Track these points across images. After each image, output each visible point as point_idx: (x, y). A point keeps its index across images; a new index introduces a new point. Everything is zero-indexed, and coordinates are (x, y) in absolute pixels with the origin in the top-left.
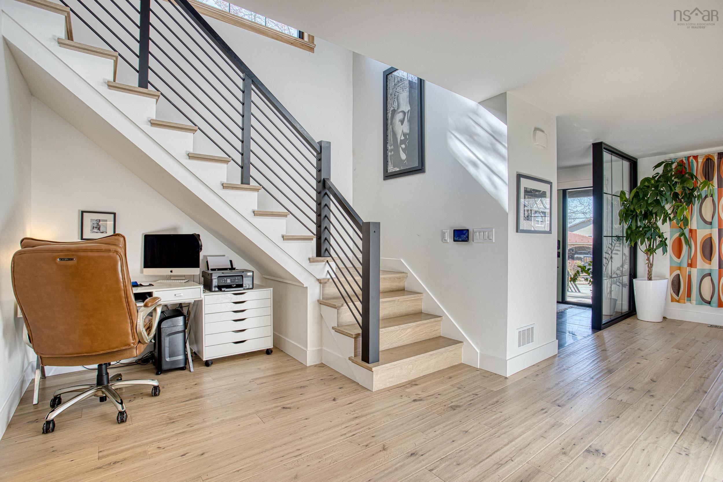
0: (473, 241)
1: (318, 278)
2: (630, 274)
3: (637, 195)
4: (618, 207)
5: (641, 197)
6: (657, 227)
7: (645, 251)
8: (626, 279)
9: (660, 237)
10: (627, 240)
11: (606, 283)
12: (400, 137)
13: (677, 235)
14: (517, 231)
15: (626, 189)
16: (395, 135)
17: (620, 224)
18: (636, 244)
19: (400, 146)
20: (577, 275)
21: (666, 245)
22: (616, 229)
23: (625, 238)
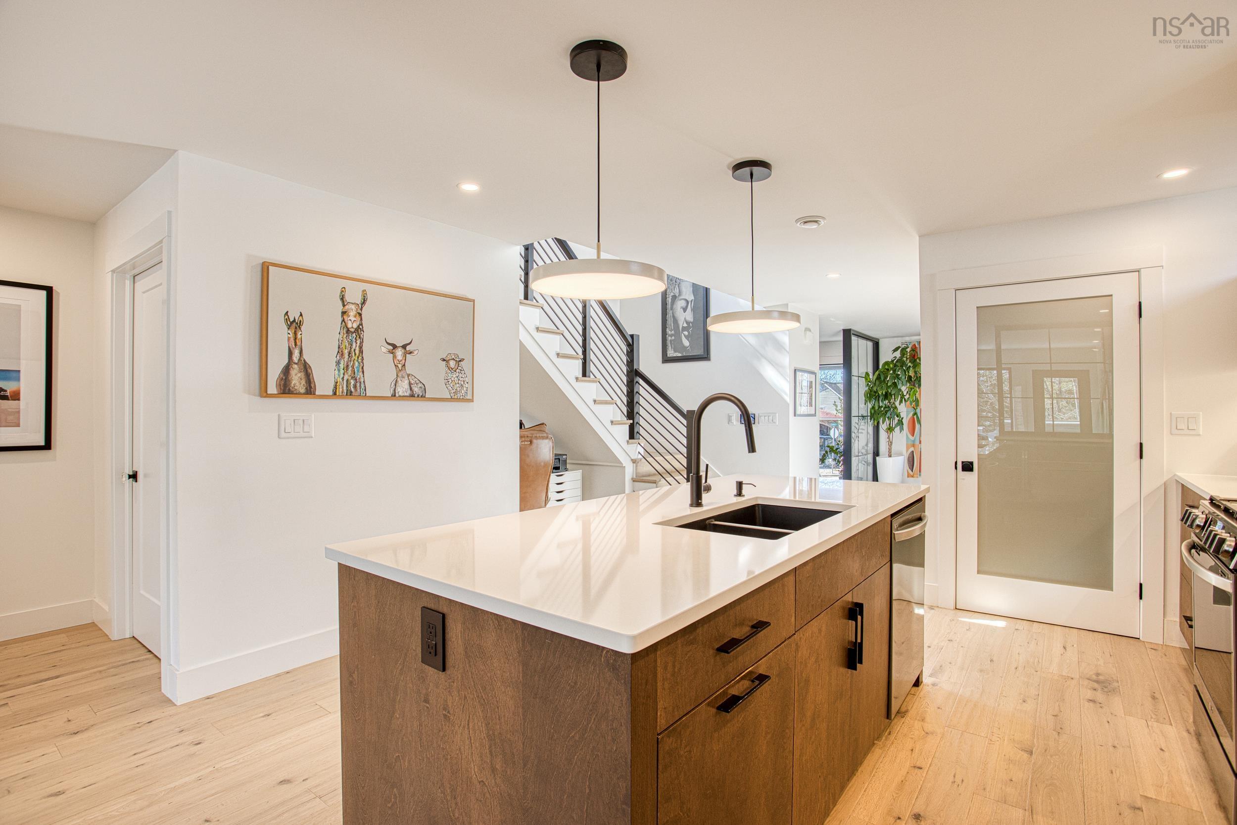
0: (759, 423)
1: (633, 458)
2: (874, 453)
3: (879, 378)
4: (864, 389)
5: (882, 379)
6: (896, 407)
7: (886, 429)
8: (870, 458)
9: (897, 416)
10: (871, 419)
11: (854, 460)
12: (682, 324)
13: (911, 415)
14: (795, 416)
15: (870, 370)
16: (675, 321)
17: (865, 404)
18: (878, 423)
19: (682, 333)
20: (825, 456)
21: (903, 424)
22: (861, 408)
23: (869, 417)
